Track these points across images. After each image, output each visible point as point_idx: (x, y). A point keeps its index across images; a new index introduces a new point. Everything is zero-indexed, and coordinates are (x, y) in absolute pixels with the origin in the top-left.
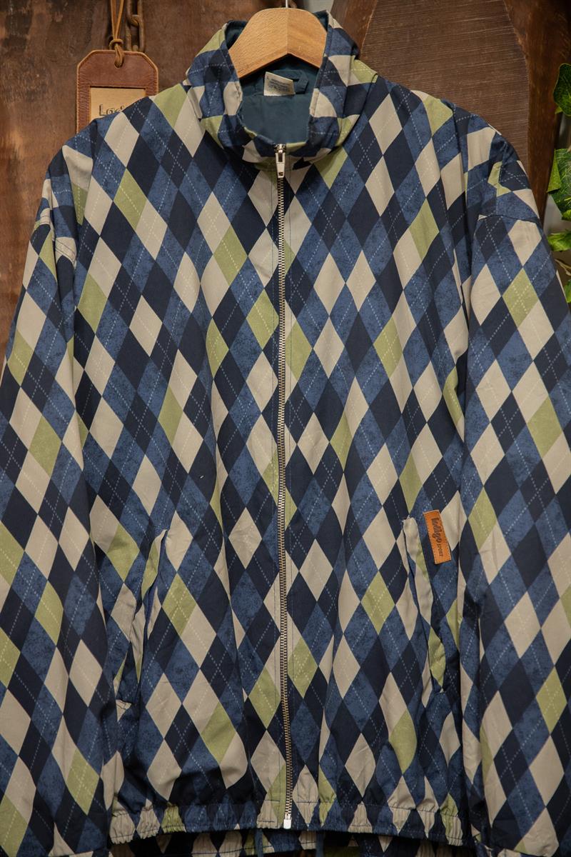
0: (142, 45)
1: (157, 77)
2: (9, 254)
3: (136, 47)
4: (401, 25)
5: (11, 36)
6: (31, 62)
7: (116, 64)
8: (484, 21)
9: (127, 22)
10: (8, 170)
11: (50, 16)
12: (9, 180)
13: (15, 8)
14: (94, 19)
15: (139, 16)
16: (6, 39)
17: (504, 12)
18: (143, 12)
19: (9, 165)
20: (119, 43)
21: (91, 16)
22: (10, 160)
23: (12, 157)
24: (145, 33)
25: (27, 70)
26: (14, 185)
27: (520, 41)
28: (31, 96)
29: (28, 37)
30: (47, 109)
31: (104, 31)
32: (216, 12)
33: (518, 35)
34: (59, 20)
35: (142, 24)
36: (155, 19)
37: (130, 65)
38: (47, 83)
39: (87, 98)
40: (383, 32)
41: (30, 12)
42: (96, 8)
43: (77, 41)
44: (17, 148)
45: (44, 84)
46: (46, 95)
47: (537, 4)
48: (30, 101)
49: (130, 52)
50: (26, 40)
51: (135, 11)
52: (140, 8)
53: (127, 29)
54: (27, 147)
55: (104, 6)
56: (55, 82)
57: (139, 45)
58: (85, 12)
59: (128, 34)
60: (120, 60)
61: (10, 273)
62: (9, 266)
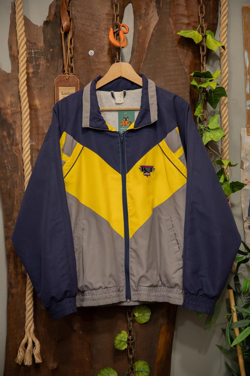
0: (74, 73)
1: (79, 83)
2: (36, 137)
3: (72, 73)
4: (151, 66)
5: (34, 71)
6: (40, 79)
7: (66, 79)
8: (176, 65)
9: (69, 66)
10: (35, 112)
11: (46, 64)
12: (35, 115)
13: (35, 62)
14: (59, 65)
15: (73, 64)
16: (33, 72)
17: (182, 62)
18: (74, 63)
19: (35, 110)
20: (67, 73)
21: (58, 64)
22: (35, 109)
23: (36, 108)
24: (75, 69)
25: (39, 81)
26: (37, 116)
27: (186, 70)
28: (41, 89)
29: (39, 71)
30: (46, 93)
31: (62, 68)
32: (95, 62)
33: (186, 69)
34: (48, 65)
35: (74, 67)
36: (77, 64)
37: (70, 79)
38: (46, 85)
39: (58, 90)
40: (146, 69)
41: (40, 63)
42: (59, 61)
43: (54, 71)
44: (37, 105)
45: (45, 85)
46: (45, 88)
47: (191, 59)
48: (40, 90)
49: (70, 75)
50: (39, 72)
51: (71, 63)
52: (73, 61)
53: (69, 68)
54: (40, 104)
55: (62, 60)
56: (48, 84)
57: (73, 72)
58: (56, 63)
59: (70, 70)
60: (68, 78)
61: (36, 143)
62: (36, 140)
